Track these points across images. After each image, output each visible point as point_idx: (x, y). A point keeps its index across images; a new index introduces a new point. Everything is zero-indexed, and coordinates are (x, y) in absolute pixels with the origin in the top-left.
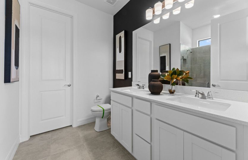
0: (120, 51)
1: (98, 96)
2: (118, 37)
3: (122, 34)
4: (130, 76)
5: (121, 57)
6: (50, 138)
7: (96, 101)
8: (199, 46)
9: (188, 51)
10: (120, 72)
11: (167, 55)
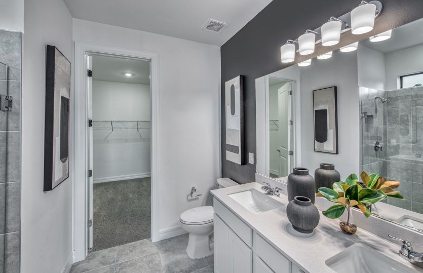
0: (233, 113)
1: (194, 190)
2: (228, 84)
3: (236, 81)
4: (251, 161)
5: (234, 123)
6: (114, 262)
7: (190, 198)
8: (401, 87)
9: (376, 98)
10: (233, 149)
11: (328, 107)
